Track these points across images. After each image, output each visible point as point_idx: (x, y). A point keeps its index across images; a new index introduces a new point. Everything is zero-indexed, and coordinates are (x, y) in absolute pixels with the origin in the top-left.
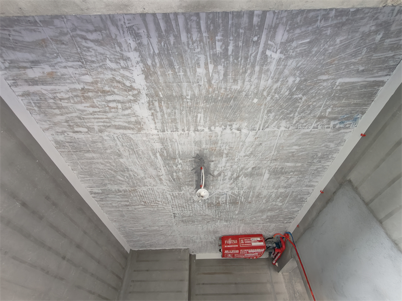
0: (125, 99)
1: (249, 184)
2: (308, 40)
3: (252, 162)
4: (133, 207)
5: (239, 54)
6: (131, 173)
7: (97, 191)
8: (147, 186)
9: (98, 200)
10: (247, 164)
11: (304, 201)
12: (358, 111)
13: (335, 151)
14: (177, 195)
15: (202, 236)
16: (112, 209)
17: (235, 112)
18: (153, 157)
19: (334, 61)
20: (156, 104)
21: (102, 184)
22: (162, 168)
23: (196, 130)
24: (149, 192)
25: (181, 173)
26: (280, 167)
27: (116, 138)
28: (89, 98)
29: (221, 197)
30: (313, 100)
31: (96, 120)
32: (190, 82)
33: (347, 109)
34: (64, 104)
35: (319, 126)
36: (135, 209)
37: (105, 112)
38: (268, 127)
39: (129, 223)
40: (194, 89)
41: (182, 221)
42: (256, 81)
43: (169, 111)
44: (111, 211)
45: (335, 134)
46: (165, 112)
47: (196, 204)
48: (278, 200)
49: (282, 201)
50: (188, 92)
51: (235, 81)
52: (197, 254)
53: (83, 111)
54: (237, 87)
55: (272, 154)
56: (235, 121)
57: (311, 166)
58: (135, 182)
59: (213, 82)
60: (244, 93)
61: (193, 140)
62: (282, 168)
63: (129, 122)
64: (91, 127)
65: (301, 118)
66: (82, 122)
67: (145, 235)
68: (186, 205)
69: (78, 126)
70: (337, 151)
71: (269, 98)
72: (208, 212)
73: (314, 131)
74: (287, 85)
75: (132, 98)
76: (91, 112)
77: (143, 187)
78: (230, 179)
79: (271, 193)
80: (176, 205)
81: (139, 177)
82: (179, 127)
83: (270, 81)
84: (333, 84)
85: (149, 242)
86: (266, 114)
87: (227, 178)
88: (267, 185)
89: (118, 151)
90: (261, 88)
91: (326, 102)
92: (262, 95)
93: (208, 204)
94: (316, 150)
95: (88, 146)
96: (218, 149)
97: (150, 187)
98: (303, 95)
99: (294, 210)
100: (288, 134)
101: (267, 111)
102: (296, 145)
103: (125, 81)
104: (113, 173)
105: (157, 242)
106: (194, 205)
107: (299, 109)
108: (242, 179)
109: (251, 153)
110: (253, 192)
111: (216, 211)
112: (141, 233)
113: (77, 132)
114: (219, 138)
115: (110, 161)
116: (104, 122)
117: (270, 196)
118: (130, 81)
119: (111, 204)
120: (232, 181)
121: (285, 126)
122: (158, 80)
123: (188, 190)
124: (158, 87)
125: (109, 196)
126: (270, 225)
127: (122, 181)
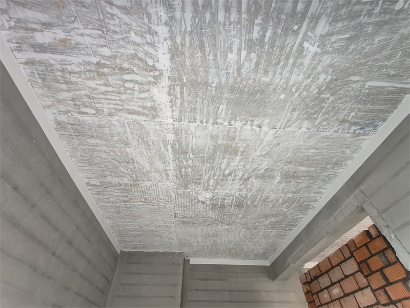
0: (145, 79)
1: (258, 186)
2: (348, 36)
3: (266, 163)
4: (132, 203)
5: (275, 42)
6: (136, 165)
7: (95, 183)
8: (152, 181)
9: (95, 193)
10: (260, 165)
11: (309, 208)
12: (379, 118)
13: (349, 158)
14: (182, 193)
15: (200, 240)
16: (108, 205)
17: (260, 107)
18: (163, 149)
19: (368, 61)
20: (178, 89)
21: (101, 175)
22: (171, 163)
23: (215, 123)
24: (153, 188)
25: (190, 169)
26: (293, 170)
27: (126, 124)
28: (103, 74)
29: (227, 198)
30: (340, 101)
31: (107, 101)
32: (219, 68)
33: (369, 114)
34: (73, 78)
35: (340, 130)
36: (134, 206)
37: (119, 93)
38: (289, 126)
39: (125, 221)
40: (221, 76)
41: (182, 222)
42: (287, 75)
43: (190, 98)
44: (107, 206)
45: (353, 139)
46: (186, 99)
47: (200, 204)
48: (285, 206)
49: (288, 207)
50: (214, 79)
51: (266, 72)
52: (191, 259)
53: (94, 89)
54: (267, 79)
55: (288, 156)
56: (257, 117)
57: (324, 171)
58: (139, 175)
59: (243, 71)
60: (272, 87)
61: (210, 134)
62: (295, 172)
63: (144, 108)
64: (100, 108)
65: (324, 120)
66: (92, 102)
67: (140, 235)
68: (189, 205)
69: (86, 106)
70: (351, 158)
71: (296, 95)
72: (211, 214)
73: (334, 135)
74: (317, 83)
75: (152, 80)
76: (103, 91)
77: (147, 182)
78: (240, 180)
79: (279, 197)
80: (178, 204)
81: (144, 170)
82: (198, 117)
83: (301, 76)
84: (363, 87)
85: (142, 243)
86: (291, 112)
87: (238, 178)
88: (276, 189)
89: (126, 139)
90: (291, 83)
91: (352, 105)
92: (291, 90)
93: (212, 205)
94: (332, 155)
95: (93, 130)
96: (234, 145)
97: (154, 183)
98: (331, 95)
99: (298, 217)
100: (307, 136)
101: (292, 109)
102: (313, 148)
103: (147, 59)
104: (117, 164)
105: (150, 244)
106: (198, 206)
107: (324, 109)
108: (253, 180)
109: (267, 154)
110: (261, 196)
111: (219, 213)
112: (136, 233)
113: (83, 113)
114: (237, 133)
115: (115, 150)
116: (115, 104)
117: (278, 201)
118: (154, 59)
119: (108, 198)
120: (241, 182)
121: (307, 126)
122: (185, 61)
123: (195, 189)
124: (183, 70)
125: (108, 189)
126: (272, 232)
127: (124, 173)
